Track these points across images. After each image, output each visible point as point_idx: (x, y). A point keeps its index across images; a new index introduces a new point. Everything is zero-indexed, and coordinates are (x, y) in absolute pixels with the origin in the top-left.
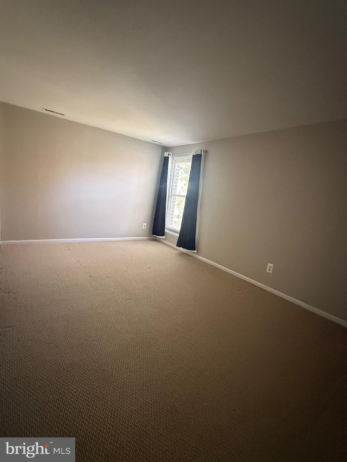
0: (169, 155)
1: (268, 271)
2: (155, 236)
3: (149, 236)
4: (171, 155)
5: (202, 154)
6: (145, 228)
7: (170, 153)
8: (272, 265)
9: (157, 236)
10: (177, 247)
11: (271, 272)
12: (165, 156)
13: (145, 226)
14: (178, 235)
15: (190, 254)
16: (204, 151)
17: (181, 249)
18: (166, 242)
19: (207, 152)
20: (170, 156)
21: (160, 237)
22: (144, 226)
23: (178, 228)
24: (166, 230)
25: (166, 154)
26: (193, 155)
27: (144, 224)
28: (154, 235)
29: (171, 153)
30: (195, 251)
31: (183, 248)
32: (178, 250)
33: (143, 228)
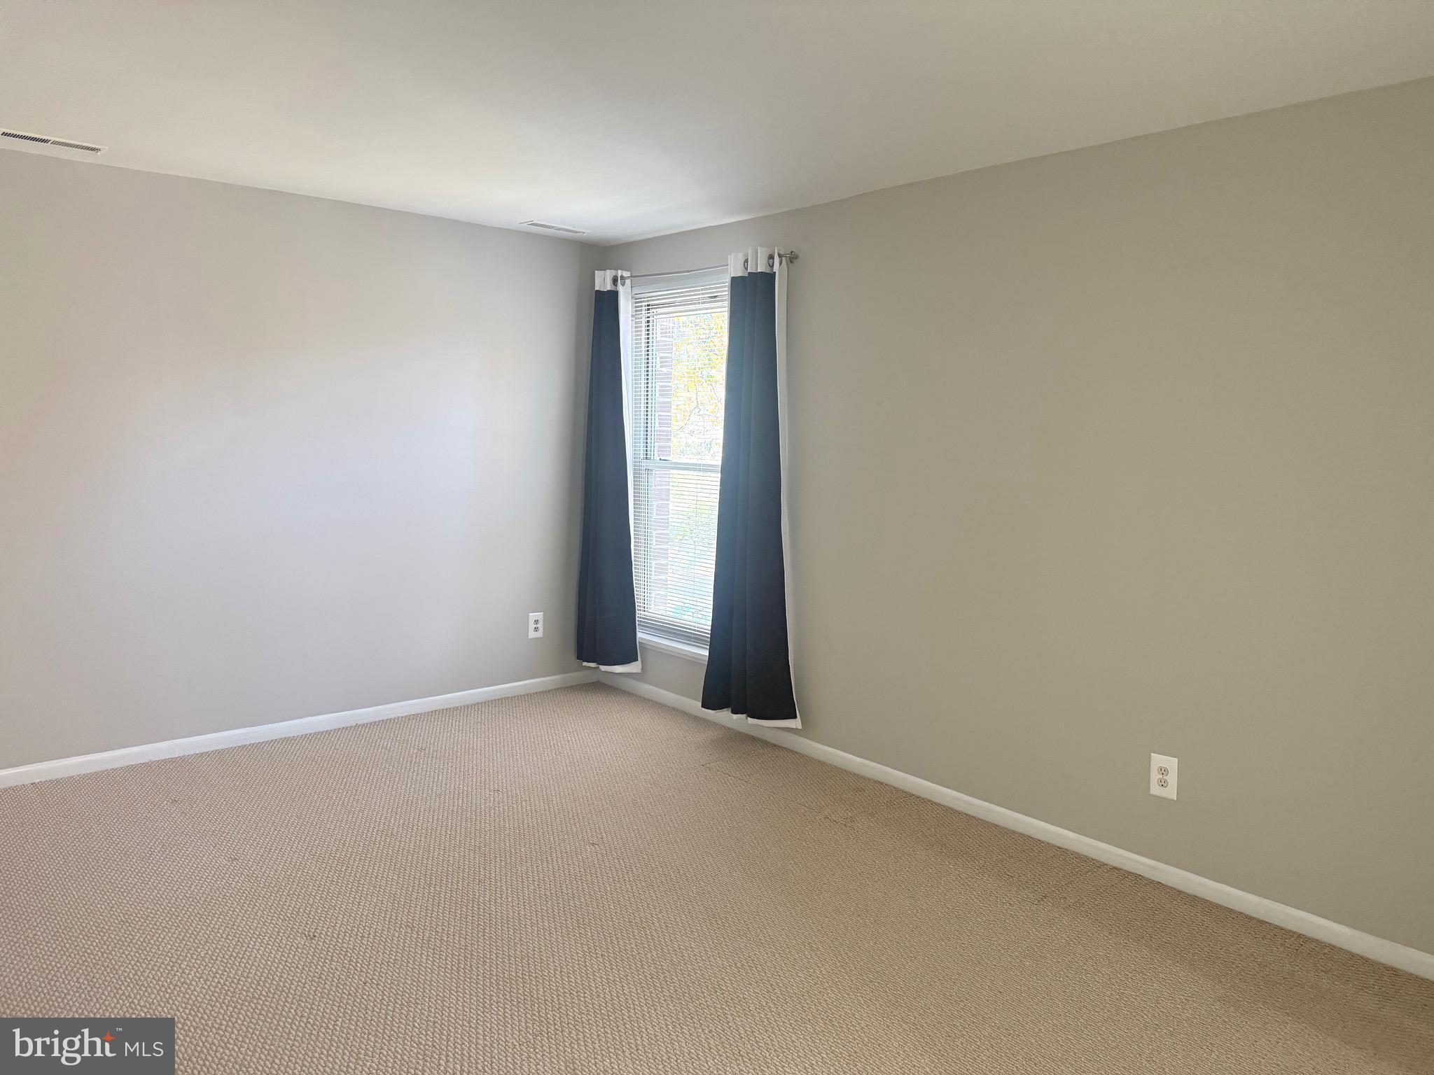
0: (615, 281)
1: (1155, 790)
2: (593, 665)
3: (564, 671)
4: (628, 282)
5: (776, 268)
6: (540, 634)
7: (620, 273)
8: (1172, 763)
9: (603, 668)
10: (710, 713)
11: (1171, 792)
12: (597, 288)
13: (540, 625)
14: (706, 653)
15: (769, 737)
16: (780, 256)
17: (725, 717)
18: (647, 689)
19: (797, 257)
20: (621, 289)
21: (618, 669)
22: (532, 626)
23: (701, 618)
24: (641, 635)
25: (603, 281)
26: (733, 279)
27: (533, 616)
28: (585, 664)
29: (626, 274)
30: (795, 723)
31: (734, 712)
32: (709, 724)
33: (532, 634)
